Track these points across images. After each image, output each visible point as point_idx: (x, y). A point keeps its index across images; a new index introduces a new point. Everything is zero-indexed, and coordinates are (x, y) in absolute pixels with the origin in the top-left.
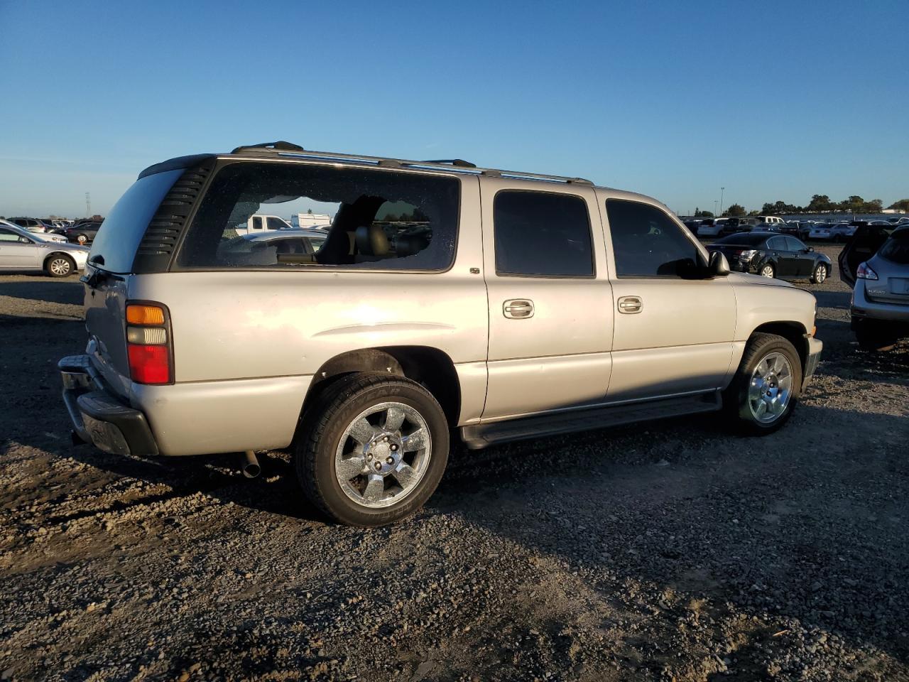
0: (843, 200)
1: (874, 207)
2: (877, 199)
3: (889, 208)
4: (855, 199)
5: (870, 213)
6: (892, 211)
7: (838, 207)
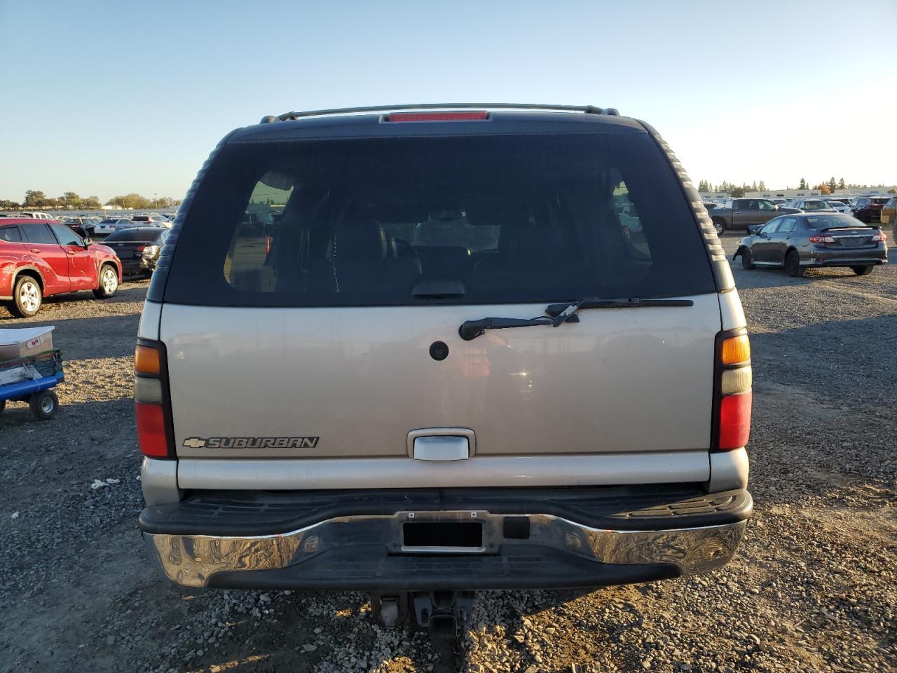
0: (60, 196)
1: (91, 204)
2: (93, 196)
3: (106, 205)
4: (71, 196)
5: (91, 209)
6: (110, 207)
7: (59, 203)
